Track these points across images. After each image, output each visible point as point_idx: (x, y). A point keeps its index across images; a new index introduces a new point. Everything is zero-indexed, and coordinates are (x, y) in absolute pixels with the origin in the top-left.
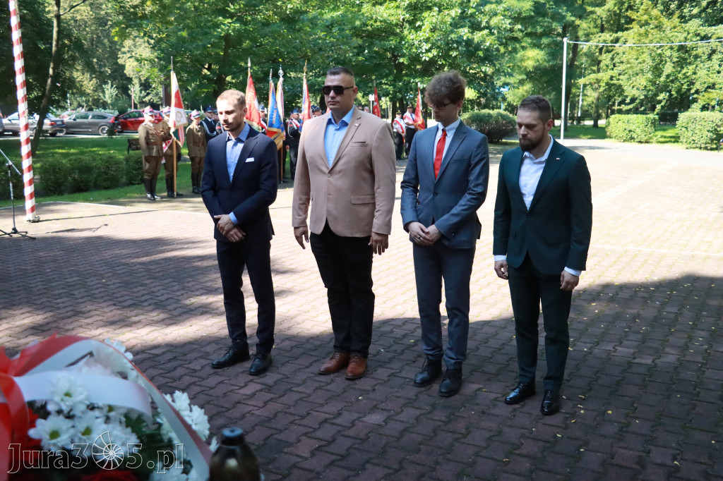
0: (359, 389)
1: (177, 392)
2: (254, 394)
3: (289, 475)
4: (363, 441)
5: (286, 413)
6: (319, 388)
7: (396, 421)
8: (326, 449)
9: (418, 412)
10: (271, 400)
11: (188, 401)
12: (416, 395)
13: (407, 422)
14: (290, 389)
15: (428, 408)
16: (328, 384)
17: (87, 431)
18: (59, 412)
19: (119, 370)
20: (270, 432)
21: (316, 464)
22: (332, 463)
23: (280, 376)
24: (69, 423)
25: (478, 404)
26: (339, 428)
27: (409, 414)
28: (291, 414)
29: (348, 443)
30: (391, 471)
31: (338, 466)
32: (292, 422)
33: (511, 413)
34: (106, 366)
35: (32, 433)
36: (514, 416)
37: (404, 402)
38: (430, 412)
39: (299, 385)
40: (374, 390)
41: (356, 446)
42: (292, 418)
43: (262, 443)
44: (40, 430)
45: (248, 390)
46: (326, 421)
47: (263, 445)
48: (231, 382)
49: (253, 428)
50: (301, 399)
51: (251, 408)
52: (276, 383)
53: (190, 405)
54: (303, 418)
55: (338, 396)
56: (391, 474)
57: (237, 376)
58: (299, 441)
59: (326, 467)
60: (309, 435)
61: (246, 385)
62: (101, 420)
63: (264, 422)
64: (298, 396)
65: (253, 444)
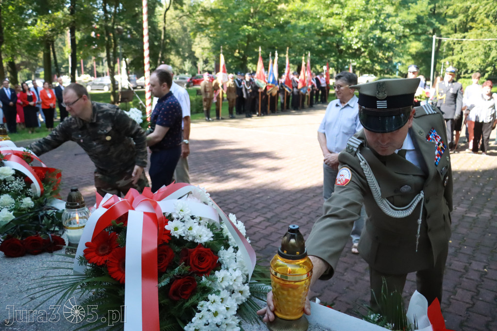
1: (230, 214)
2: (260, 222)
5: (277, 233)
10: (269, 226)
11: (236, 219)
14: (279, 221)
16: (299, 219)
17: (190, 229)
18: (178, 219)
19: (204, 201)
20: (267, 242)
23: (274, 214)
24: (183, 224)
28: (279, 233)
34: (198, 199)
35: (166, 227)
39: (284, 219)
42: (279, 236)
43: (264, 247)
44: (170, 226)
45: (258, 220)
47: (265, 248)
48: (249, 216)
49: (260, 240)
51: (258, 229)
52: (272, 217)
53: (236, 220)
55: (304, 225)
57: (252, 212)
61: (256, 217)
62: (197, 224)
63: (265, 237)
64: (283, 225)
65: (259, 247)
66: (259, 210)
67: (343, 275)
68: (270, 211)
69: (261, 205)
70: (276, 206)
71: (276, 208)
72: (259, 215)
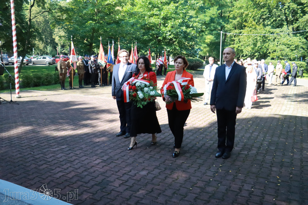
0: (138, 162)
2: (99, 163)
3: (111, 193)
4: (139, 181)
5: (110, 170)
6: (123, 161)
7: (151, 174)
8: (125, 184)
9: (160, 171)
10: (105, 165)
12: (159, 165)
13: (155, 174)
14: (112, 162)
15: (164, 169)
20: (104, 177)
21: (121, 189)
22: (127, 189)
23: (109, 157)
25: (182, 168)
26: (130, 176)
27: (157, 171)
28: (112, 171)
29: (133, 182)
30: (149, 192)
31: (129, 190)
32: (112, 174)
33: (194, 171)
36: (195, 172)
37: (155, 167)
38: (164, 171)
39: (116, 160)
40: (144, 162)
41: (136, 183)
42: (112, 172)
43: (101, 181)
45: (97, 162)
46: (125, 174)
47: (101, 182)
48: (91, 159)
49: (98, 176)
50: (116, 165)
51: (98, 168)
52: (107, 159)
54: (117, 172)
55: (130, 164)
56: (148, 193)
57: (93, 156)
58: (115, 181)
59: (125, 190)
60: (119, 179)
61: (96, 160)
63: (102, 174)
64: (115, 164)
65: (98, 182)
66: (98, 154)
67: (157, 199)
68: (106, 155)
69: (100, 151)
70: (110, 151)
71: (110, 153)
72: (98, 158)
